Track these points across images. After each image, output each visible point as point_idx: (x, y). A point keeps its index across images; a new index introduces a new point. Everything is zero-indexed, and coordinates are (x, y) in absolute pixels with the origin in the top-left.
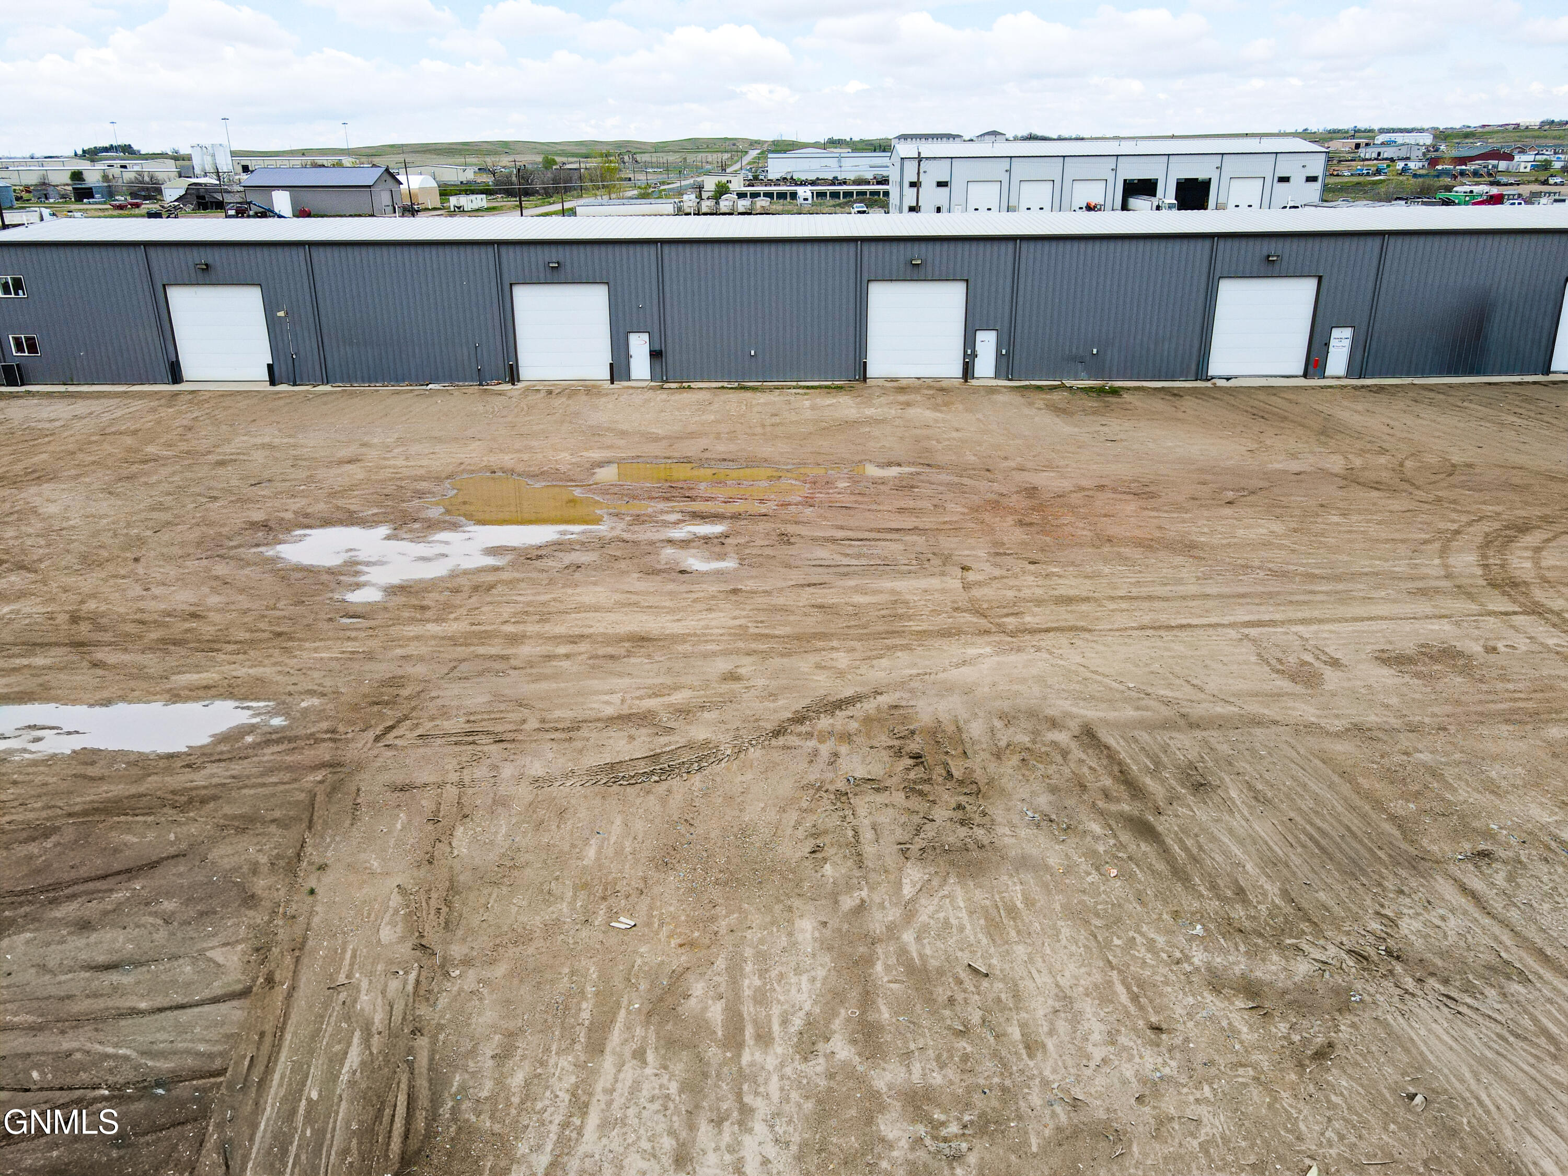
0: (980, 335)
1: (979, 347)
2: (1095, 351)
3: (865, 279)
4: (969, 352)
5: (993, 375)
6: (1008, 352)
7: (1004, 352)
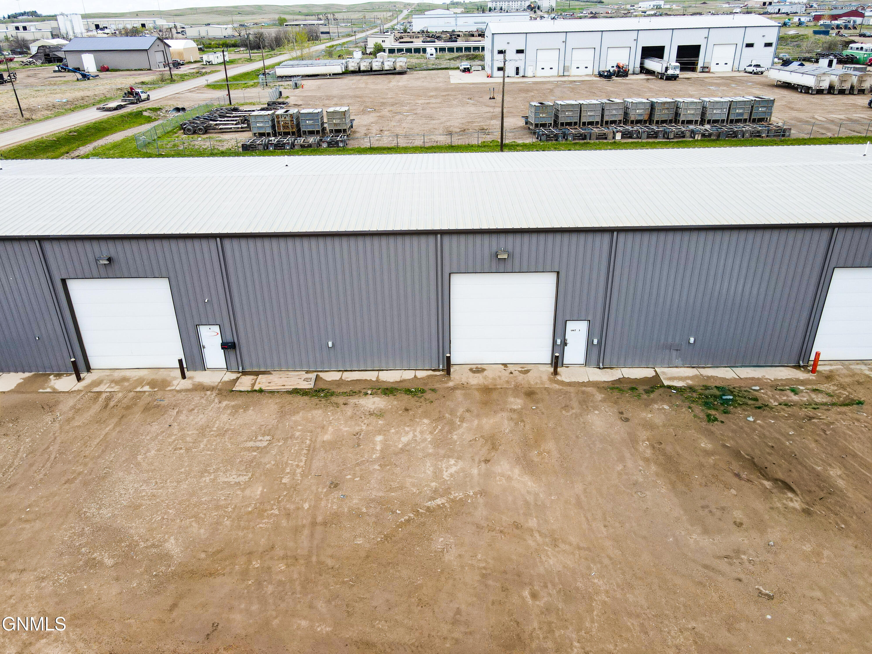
0: (570, 325)
1: (569, 336)
2: (692, 340)
3: (447, 271)
4: (559, 342)
5: (582, 360)
6: (600, 342)
7: (595, 342)
